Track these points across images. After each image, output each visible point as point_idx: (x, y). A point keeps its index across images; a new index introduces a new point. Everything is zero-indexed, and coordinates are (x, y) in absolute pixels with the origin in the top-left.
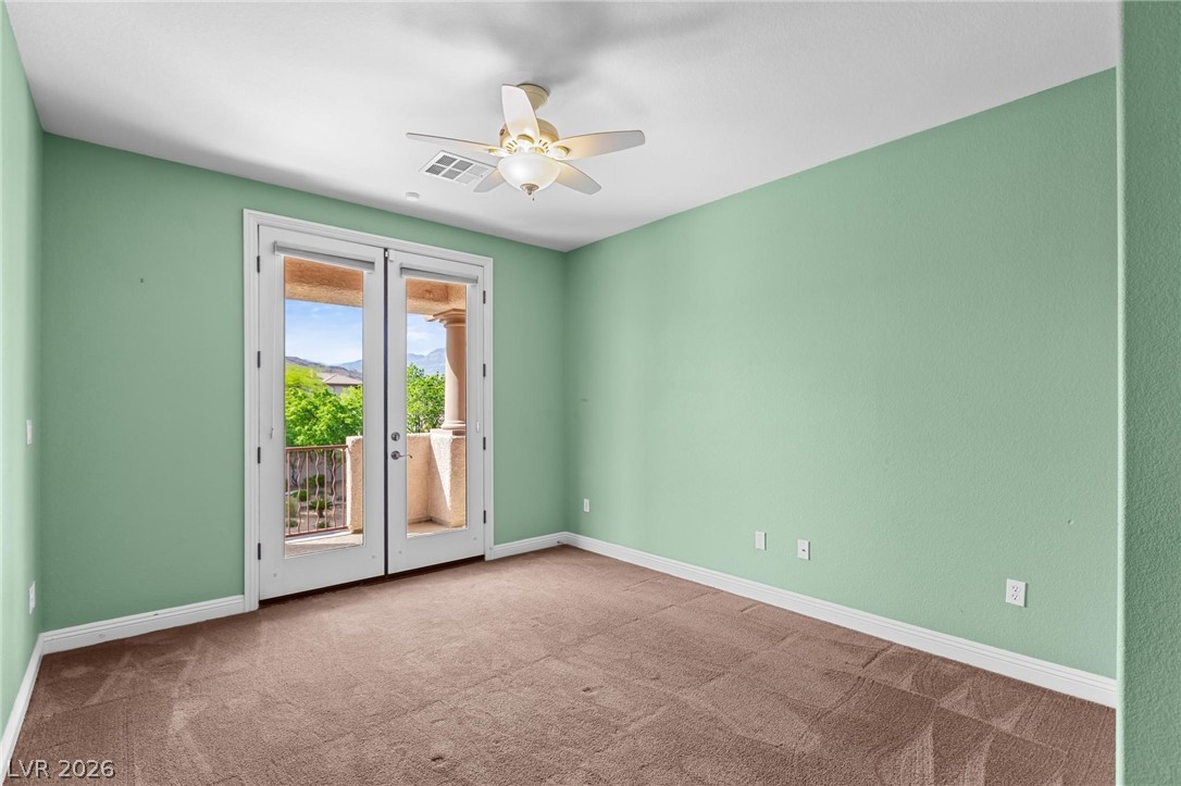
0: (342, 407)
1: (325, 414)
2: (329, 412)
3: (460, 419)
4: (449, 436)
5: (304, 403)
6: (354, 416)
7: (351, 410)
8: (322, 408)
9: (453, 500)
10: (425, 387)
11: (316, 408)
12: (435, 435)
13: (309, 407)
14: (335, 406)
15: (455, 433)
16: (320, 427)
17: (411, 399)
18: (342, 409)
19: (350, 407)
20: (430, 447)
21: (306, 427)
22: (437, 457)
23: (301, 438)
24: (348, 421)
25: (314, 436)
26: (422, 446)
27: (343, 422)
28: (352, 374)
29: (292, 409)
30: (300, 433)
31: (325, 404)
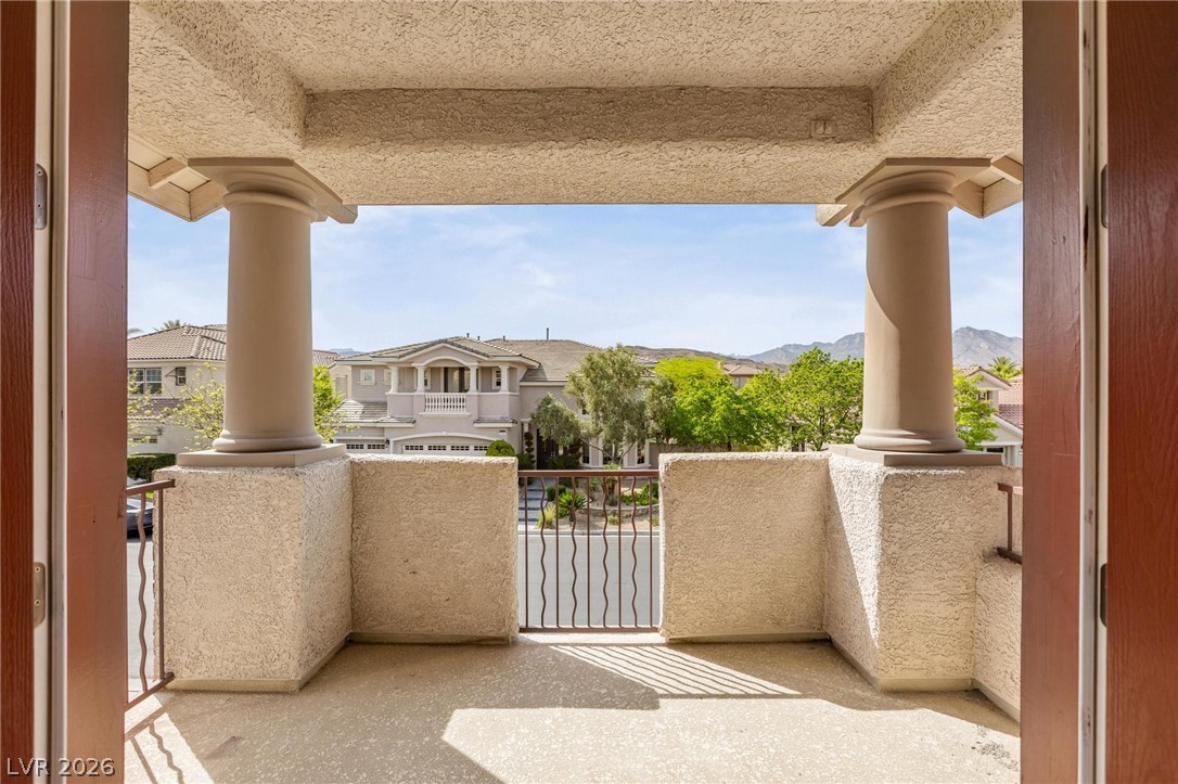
0: (737, 397)
1: (719, 403)
2: (723, 403)
3: (902, 426)
4: (875, 466)
5: (700, 392)
6: (749, 407)
7: (746, 401)
8: (718, 399)
9: (884, 626)
10: (832, 374)
11: (712, 398)
12: (839, 458)
13: (705, 397)
14: (730, 396)
15: (891, 462)
16: (716, 418)
17: (814, 388)
18: (738, 400)
19: (745, 397)
20: (828, 485)
21: (704, 417)
22: (844, 509)
23: (698, 428)
24: (743, 412)
25: (710, 427)
26: (811, 480)
27: (738, 413)
28: (758, 365)
29: (689, 399)
30: (697, 424)
31: (720, 394)
